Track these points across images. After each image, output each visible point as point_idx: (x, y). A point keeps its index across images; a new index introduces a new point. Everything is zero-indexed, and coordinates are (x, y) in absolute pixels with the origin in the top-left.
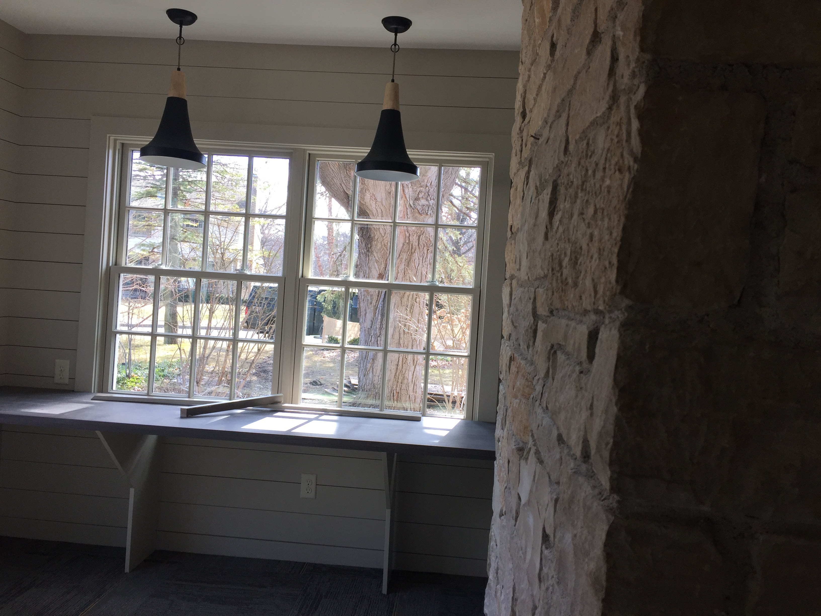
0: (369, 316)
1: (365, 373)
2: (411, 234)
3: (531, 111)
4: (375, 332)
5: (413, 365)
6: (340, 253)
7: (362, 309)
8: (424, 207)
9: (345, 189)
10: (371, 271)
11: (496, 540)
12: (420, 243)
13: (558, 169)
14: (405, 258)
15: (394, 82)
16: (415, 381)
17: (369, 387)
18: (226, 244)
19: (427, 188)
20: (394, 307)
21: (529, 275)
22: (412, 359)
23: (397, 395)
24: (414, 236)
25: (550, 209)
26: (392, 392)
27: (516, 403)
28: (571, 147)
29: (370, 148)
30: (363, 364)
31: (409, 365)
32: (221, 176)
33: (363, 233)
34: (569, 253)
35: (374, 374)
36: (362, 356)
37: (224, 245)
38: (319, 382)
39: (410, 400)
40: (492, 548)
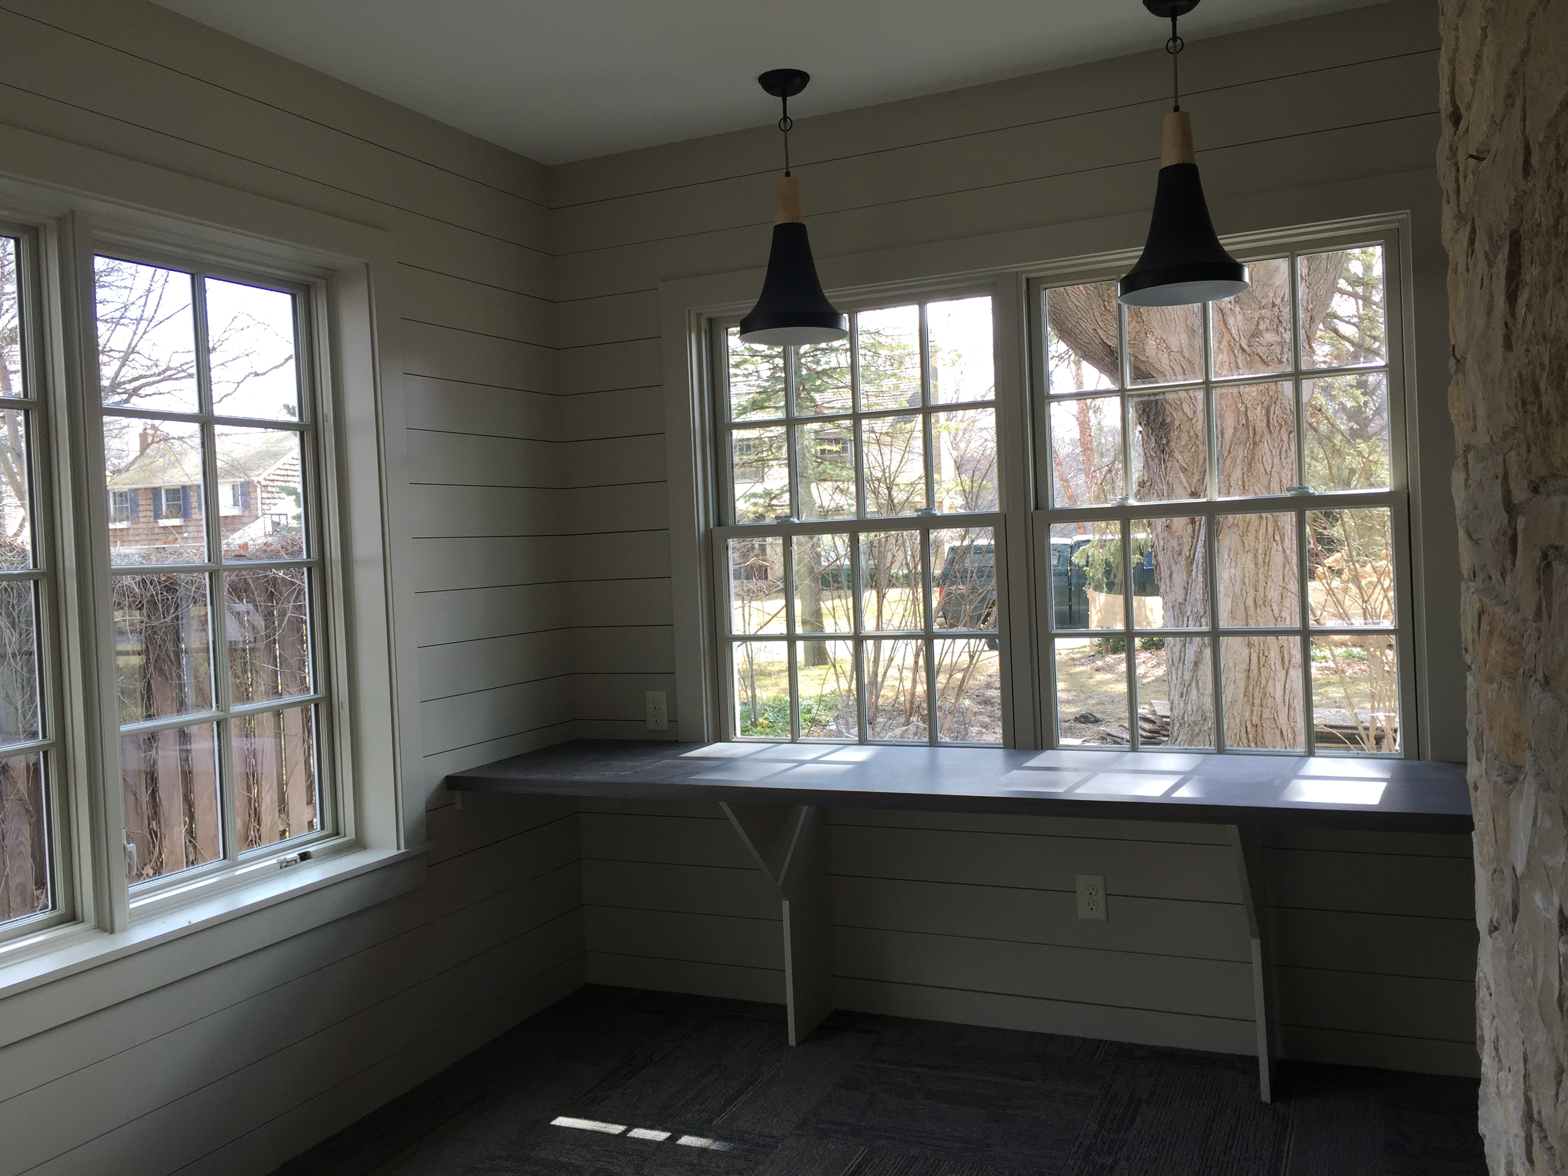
0: (1179, 579)
1: (1183, 690)
2: (1249, 405)
3: (1469, 107)
4: (1195, 610)
5: (1283, 669)
6: (1108, 466)
7: (1164, 567)
8: (1273, 347)
9: (1104, 338)
10: (1173, 490)
11: (1488, 984)
12: (1271, 421)
13: (1518, 207)
14: (1241, 457)
15: (1178, 110)
16: (1291, 701)
17: (1192, 718)
18: (893, 469)
19: (1276, 309)
20: (1229, 556)
21: (1492, 432)
22: (1278, 657)
23: (1254, 730)
24: (1256, 409)
25: (1509, 287)
26: (1244, 726)
27: (1492, 691)
28: (1535, 160)
29: (1144, 247)
30: (1177, 674)
31: (1274, 669)
32: (871, 354)
33: (1148, 417)
34: (1546, 361)
35: (1201, 691)
36: (1172, 659)
37: (889, 472)
38: (1093, 716)
39: (1284, 740)
40: (1483, 1002)
